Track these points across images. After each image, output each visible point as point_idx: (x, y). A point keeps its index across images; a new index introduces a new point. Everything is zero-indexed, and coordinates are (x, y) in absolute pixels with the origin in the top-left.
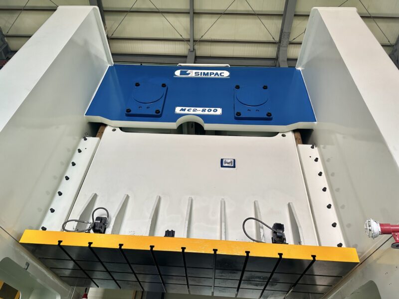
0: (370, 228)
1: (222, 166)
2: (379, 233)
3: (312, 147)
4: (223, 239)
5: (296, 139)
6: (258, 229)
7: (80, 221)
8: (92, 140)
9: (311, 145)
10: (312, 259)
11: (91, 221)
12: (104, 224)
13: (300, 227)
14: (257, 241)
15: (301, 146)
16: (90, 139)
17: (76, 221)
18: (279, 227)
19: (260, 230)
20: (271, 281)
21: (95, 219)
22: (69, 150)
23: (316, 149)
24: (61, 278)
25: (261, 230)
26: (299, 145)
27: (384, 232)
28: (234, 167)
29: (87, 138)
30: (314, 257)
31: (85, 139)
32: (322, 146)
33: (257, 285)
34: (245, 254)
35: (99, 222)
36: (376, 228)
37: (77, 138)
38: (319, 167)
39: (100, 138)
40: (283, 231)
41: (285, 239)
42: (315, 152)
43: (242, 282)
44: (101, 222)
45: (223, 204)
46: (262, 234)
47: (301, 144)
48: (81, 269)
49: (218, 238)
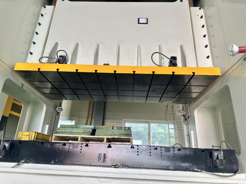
0: (232, 49)
1: (139, 23)
2: (237, 52)
3: (200, 9)
4: (139, 65)
5: (189, 4)
6: (161, 59)
7: (50, 58)
8: (49, 8)
9: (199, 8)
10: (192, 74)
11: (57, 58)
12: (65, 60)
13: (187, 57)
14: (160, 66)
15: (192, 8)
16: (48, 7)
17: (47, 57)
18: (174, 58)
19: (161, 60)
20: (166, 91)
21: (59, 56)
22: (34, 15)
23: (202, 10)
24: (44, 94)
25: (163, 60)
26: (191, 8)
27: (240, 52)
28: (147, 23)
29: (45, 6)
30: (194, 73)
31: (45, 7)
32: (206, 8)
33: (158, 94)
34: (152, 73)
35: (62, 58)
36: (236, 49)
37: (39, 6)
38: (203, 22)
39: (55, 6)
40: (176, 61)
41: (177, 65)
42: (201, 12)
43: (150, 92)
44: (63, 58)
45: (139, 48)
46: (163, 62)
47: (192, 7)
48: (55, 88)
49: (136, 65)
